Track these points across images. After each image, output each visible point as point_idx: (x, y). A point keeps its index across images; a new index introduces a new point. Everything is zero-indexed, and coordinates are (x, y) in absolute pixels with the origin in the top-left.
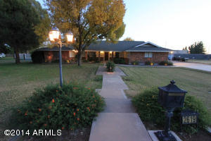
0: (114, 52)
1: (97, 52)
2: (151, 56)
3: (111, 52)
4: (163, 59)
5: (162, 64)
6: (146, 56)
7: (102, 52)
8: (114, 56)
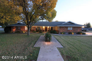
0: (50, 27)
1: (41, 27)
2: (71, 29)
3: (48, 27)
4: (79, 31)
5: (79, 33)
6: (69, 29)
7: (44, 27)
8: (50, 29)
